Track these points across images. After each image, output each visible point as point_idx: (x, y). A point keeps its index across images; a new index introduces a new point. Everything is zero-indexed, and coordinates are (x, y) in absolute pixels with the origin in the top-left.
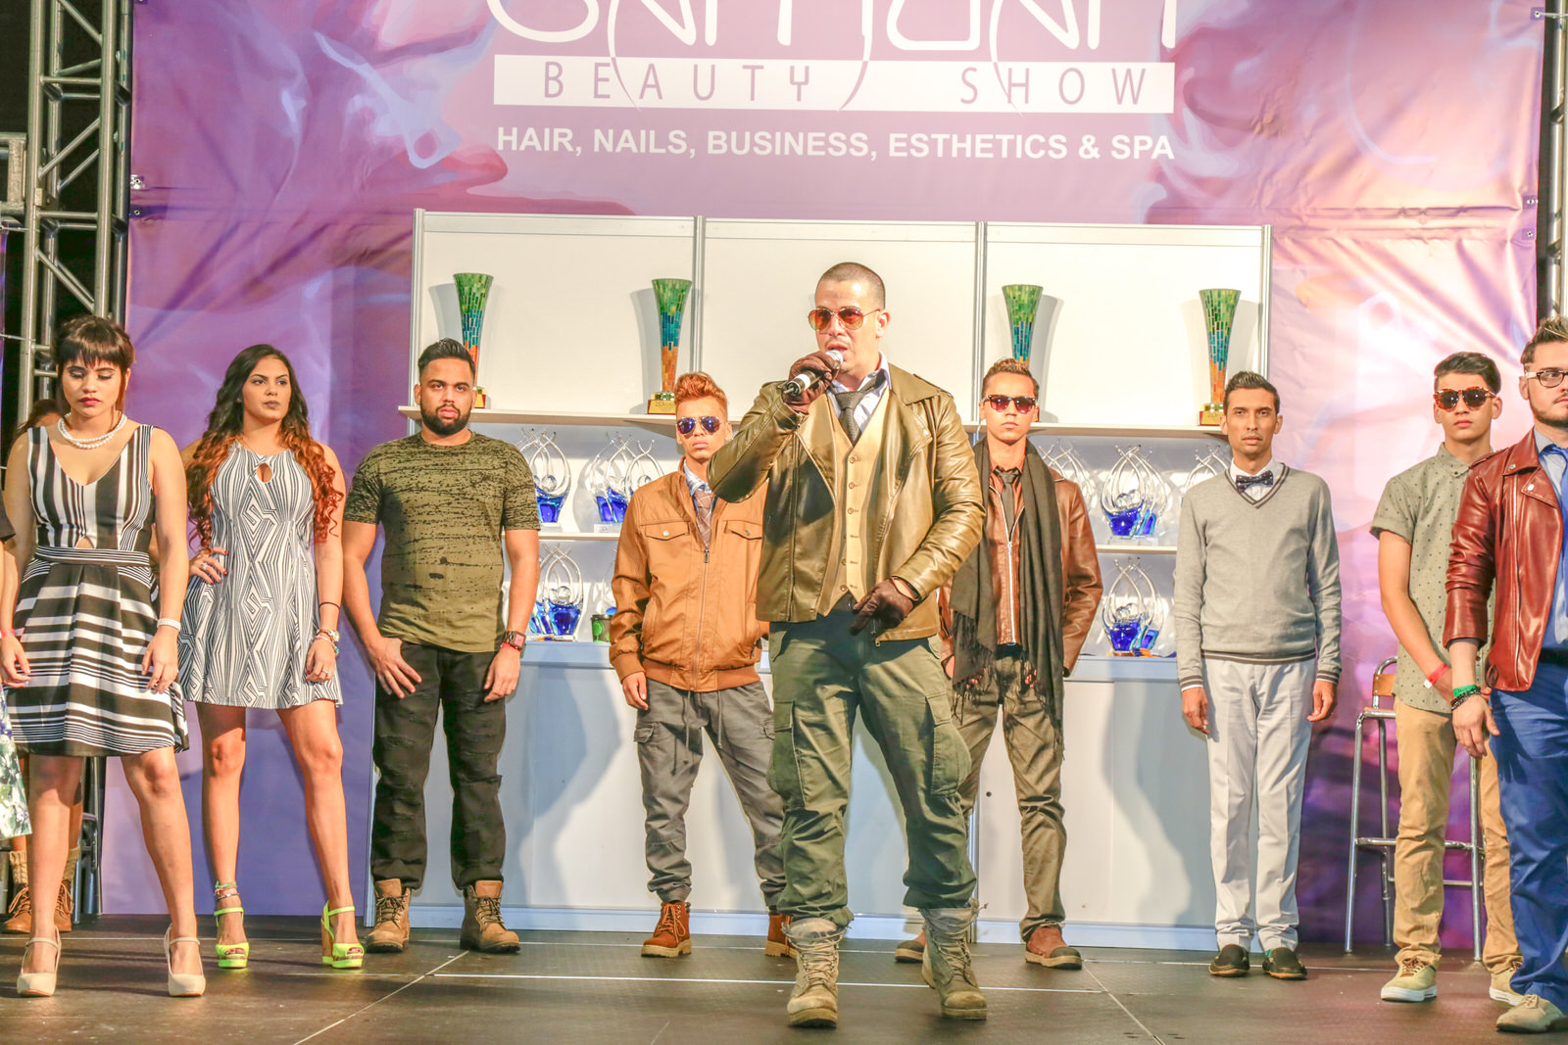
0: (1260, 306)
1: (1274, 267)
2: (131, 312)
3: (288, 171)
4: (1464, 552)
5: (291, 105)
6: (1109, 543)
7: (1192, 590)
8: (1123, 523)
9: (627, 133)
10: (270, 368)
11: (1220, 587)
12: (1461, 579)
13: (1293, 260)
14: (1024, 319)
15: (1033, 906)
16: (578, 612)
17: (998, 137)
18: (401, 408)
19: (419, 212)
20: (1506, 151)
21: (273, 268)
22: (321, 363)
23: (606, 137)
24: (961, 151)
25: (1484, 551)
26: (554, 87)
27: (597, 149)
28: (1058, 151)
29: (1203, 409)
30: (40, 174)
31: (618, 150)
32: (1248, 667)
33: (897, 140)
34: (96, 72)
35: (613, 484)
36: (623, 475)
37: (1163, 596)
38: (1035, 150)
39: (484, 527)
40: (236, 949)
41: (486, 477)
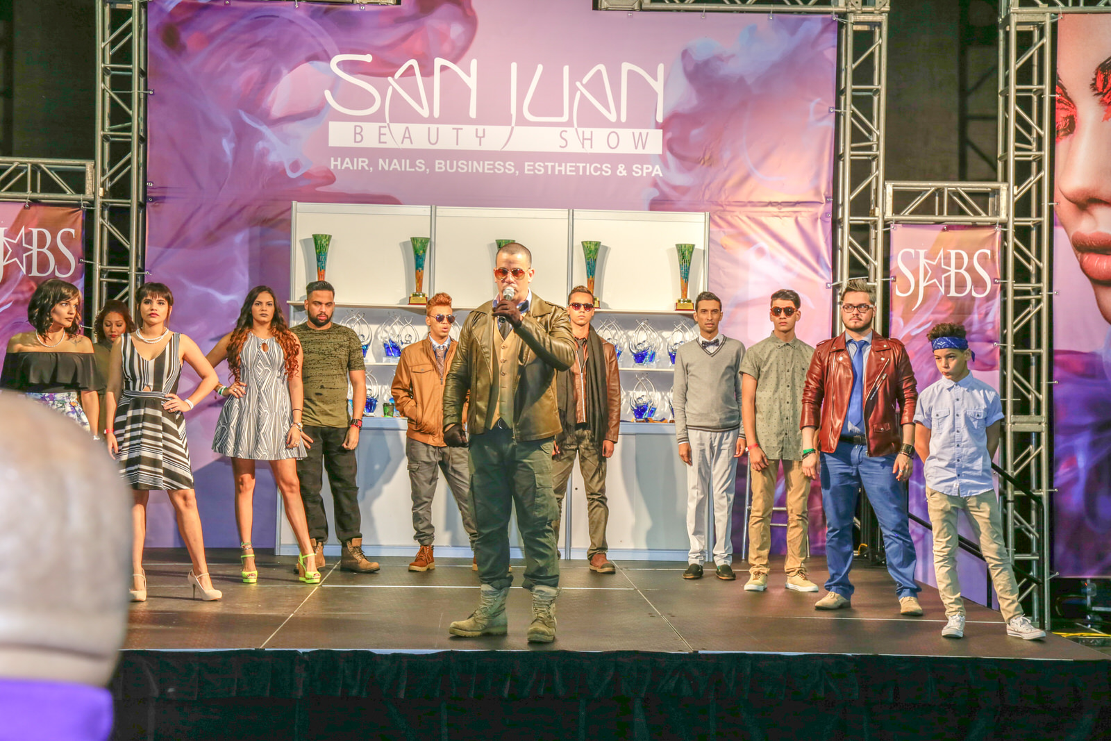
0: (704, 251)
1: (711, 230)
2: (149, 250)
3: (226, 179)
4: (810, 386)
5: (227, 146)
6: (633, 367)
8: (640, 358)
9: (395, 161)
10: (265, 297)
11: (695, 395)
12: (808, 398)
13: (718, 226)
14: (592, 258)
15: (593, 544)
16: (376, 401)
17: (578, 164)
18: (288, 302)
19: (294, 203)
21: (221, 226)
22: (243, 275)
23: (385, 163)
24: (560, 171)
25: (819, 386)
26: (358, 138)
27: (380, 169)
28: (607, 172)
29: (677, 302)
30: (102, 181)
31: (391, 169)
32: (709, 433)
33: (529, 165)
34: (129, 129)
35: (392, 337)
36: (397, 334)
37: (658, 391)
38: (595, 171)
39: (340, 370)
40: (251, 574)
41: (341, 346)
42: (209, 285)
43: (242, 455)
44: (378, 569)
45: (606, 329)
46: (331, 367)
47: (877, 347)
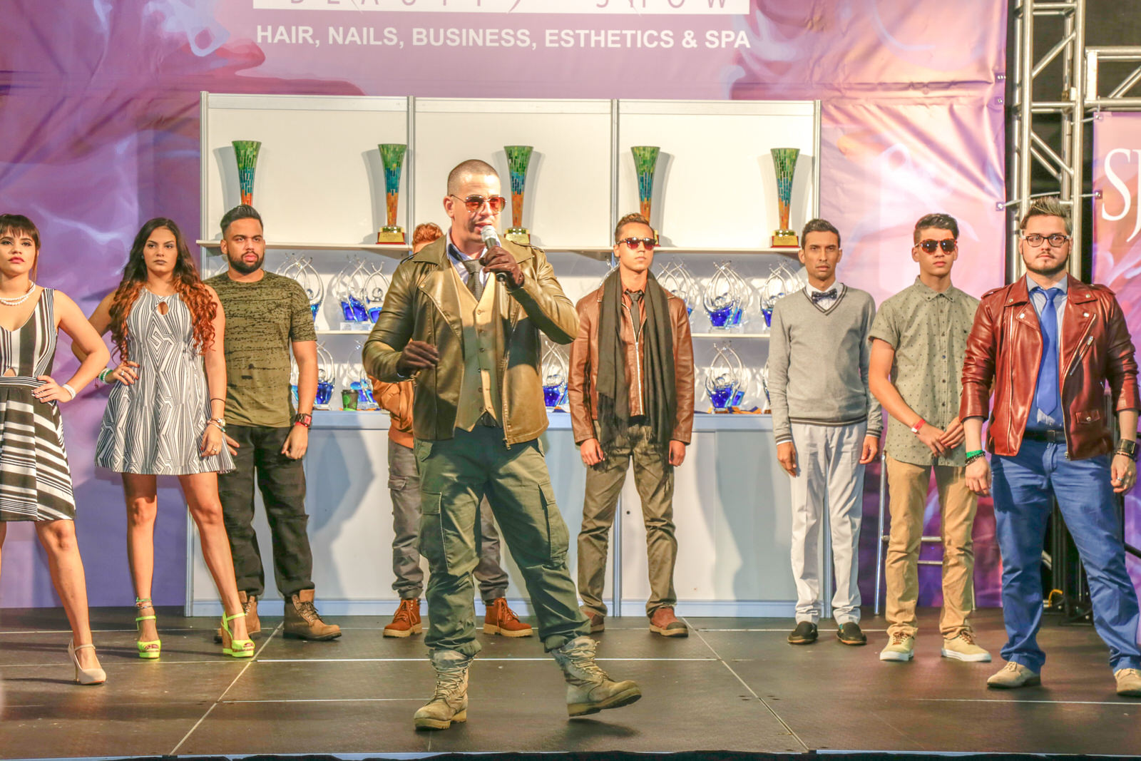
0: (813, 159)
1: (823, 126)
3: (100, 59)
4: (974, 357)
5: (101, 9)
6: (710, 332)
7: (781, 374)
8: (719, 318)
9: (353, 30)
10: (162, 235)
11: (801, 372)
12: (972, 376)
13: (834, 120)
14: (647, 171)
15: (655, 594)
16: (332, 387)
17: (624, 32)
18: (198, 242)
19: (204, 94)
20: (983, 41)
21: (92, 131)
22: (131, 203)
23: (338, 33)
24: (598, 42)
25: (988, 357)
27: (331, 42)
28: (667, 43)
29: (774, 235)
31: (347, 42)
32: (823, 429)
33: (551, 35)
35: (353, 293)
36: (361, 287)
37: (747, 367)
38: (650, 41)
39: (278, 341)
40: (152, 645)
41: (278, 306)
42: (79, 217)
43: (136, 469)
44: (339, 635)
45: (669, 276)
46: (265, 337)
47: (1077, 297)
